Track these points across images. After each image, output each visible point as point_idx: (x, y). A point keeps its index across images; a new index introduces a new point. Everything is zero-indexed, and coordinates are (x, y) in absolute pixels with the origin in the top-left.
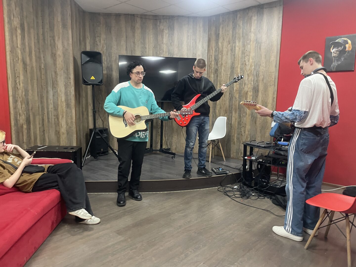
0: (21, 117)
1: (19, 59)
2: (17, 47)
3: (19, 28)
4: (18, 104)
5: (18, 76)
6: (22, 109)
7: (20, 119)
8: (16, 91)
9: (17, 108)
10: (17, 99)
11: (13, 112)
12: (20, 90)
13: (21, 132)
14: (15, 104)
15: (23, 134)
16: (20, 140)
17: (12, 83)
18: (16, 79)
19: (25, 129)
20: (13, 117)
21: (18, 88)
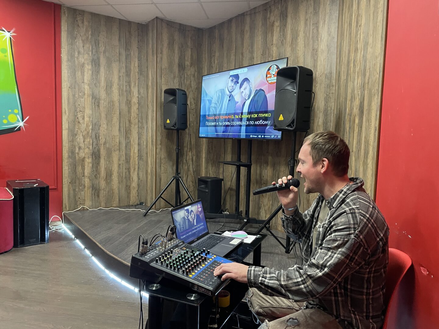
0: (81, 151)
1: (85, 94)
2: (83, 82)
3: (88, 64)
4: (77, 138)
5: (80, 111)
6: (85, 143)
7: (79, 152)
8: (75, 125)
9: (75, 142)
10: (77, 133)
11: (67, 144)
12: (82, 125)
13: (80, 166)
14: (72, 138)
15: (83, 168)
16: (78, 173)
17: (68, 117)
18: (77, 113)
19: (89, 163)
20: (67, 150)
21: (79, 122)
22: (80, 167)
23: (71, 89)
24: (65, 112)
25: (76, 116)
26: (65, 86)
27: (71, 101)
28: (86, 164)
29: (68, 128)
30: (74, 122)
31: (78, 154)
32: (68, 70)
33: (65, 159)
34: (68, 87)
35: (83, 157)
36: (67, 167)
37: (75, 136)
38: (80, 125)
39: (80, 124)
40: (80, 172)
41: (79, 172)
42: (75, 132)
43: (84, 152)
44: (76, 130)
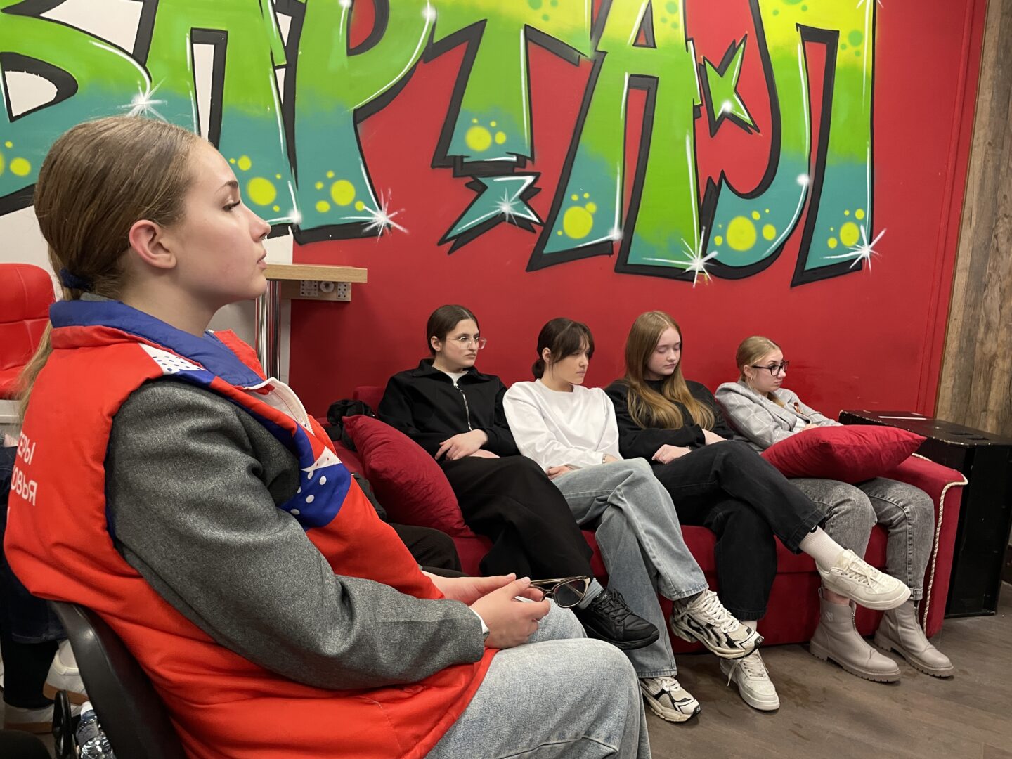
4: (987, 296)
5: (1005, 215)
6: (1003, 311)
7: (986, 338)
8: (986, 257)
9: (981, 307)
10: (989, 282)
11: (961, 313)
12: (1004, 255)
13: (982, 378)
14: (974, 294)
15: (987, 385)
16: (973, 400)
17: (975, 232)
18: (997, 221)
19: (1002, 372)
20: (959, 330)
21: (997, 249)
22: (981, 383)
23: (994, 148)
24: (970, 219)
25: (992, 230)
26: (981, 141)
27: (989, 184)
28: (997, 374)
29: (969, 264)
30: (986, 249)
31: (982, 343)
32: (993, 92)
33: (948, 358)
34: (987, 143)
35: (992, 353)
36: (951, 380)
37: (983, 289)
38: (999, 259)
39: (999, 254)
40: (979, 397)
41: (977, 398)
42: (985, 280)
43: (996, 339)
44: (988, 271)
